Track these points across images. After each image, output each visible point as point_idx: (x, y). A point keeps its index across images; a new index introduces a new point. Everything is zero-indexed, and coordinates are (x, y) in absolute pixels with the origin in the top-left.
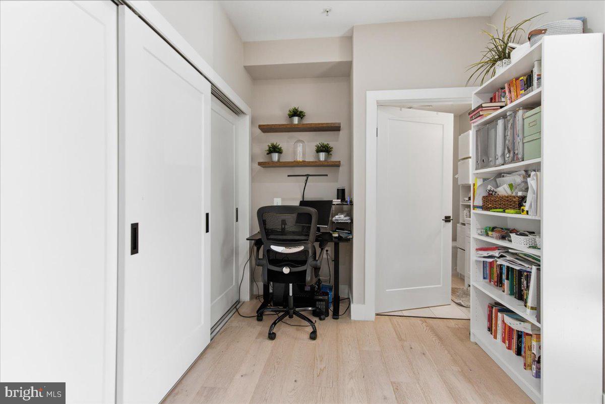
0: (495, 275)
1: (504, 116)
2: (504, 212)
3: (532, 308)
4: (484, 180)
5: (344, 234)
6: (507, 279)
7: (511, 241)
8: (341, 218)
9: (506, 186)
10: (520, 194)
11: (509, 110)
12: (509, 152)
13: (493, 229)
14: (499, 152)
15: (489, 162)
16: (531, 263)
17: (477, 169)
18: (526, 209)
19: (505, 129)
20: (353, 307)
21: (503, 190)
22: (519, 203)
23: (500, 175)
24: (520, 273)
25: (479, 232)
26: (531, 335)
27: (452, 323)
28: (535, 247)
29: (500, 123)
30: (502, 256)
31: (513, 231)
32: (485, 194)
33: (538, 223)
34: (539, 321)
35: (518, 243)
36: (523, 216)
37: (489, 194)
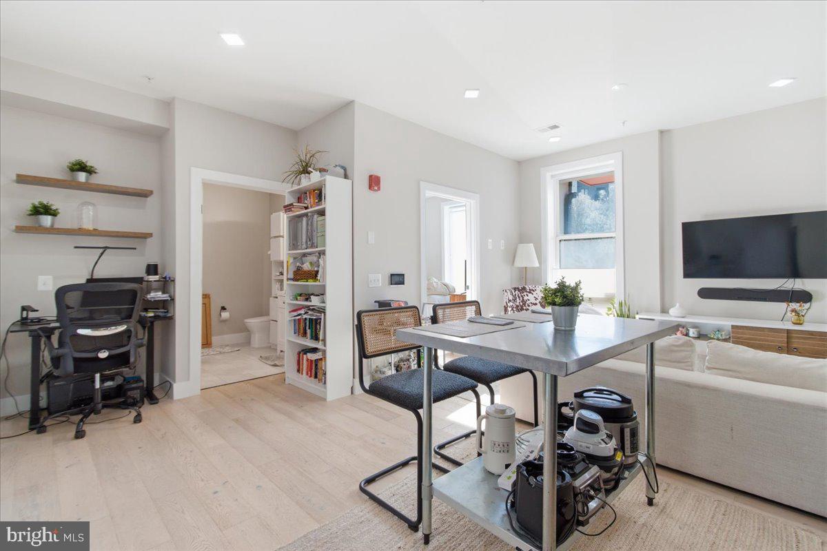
0: (302, 328)
1: (306, 215)
2: (307, 281)
3: (322, 340)
4: (295, 258)
5: (160, 312)
6: (309, 328)
7: (311, 301)
8: (157, 295)
9: (308, 264)
10: (316, 269)
11: (310, 212)
12: (310, 240)
13: (300, 295)
14: (304, 240)
15: (298, 246)
16: (320, 312)
17: (289, 250)
18: (319, 278)
19: (307, 224)
20: (175, 386)
21: (307, 267)
22: (314, 275)
23: (304, 255)
24: (316, 320)
25: (291, 298)
26: (321, 359)
27: (271, 378)
28: (324, 302)
29: (305, 219)
30: (306, 313)
31: (312, 294)
32: (295, 269)
33: (324, 286)
34: (325, 346)
35: (315, 301)
36: (317, 283)
37: (298, 269)
